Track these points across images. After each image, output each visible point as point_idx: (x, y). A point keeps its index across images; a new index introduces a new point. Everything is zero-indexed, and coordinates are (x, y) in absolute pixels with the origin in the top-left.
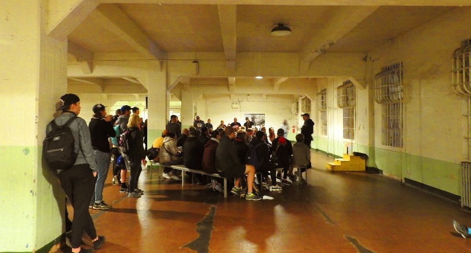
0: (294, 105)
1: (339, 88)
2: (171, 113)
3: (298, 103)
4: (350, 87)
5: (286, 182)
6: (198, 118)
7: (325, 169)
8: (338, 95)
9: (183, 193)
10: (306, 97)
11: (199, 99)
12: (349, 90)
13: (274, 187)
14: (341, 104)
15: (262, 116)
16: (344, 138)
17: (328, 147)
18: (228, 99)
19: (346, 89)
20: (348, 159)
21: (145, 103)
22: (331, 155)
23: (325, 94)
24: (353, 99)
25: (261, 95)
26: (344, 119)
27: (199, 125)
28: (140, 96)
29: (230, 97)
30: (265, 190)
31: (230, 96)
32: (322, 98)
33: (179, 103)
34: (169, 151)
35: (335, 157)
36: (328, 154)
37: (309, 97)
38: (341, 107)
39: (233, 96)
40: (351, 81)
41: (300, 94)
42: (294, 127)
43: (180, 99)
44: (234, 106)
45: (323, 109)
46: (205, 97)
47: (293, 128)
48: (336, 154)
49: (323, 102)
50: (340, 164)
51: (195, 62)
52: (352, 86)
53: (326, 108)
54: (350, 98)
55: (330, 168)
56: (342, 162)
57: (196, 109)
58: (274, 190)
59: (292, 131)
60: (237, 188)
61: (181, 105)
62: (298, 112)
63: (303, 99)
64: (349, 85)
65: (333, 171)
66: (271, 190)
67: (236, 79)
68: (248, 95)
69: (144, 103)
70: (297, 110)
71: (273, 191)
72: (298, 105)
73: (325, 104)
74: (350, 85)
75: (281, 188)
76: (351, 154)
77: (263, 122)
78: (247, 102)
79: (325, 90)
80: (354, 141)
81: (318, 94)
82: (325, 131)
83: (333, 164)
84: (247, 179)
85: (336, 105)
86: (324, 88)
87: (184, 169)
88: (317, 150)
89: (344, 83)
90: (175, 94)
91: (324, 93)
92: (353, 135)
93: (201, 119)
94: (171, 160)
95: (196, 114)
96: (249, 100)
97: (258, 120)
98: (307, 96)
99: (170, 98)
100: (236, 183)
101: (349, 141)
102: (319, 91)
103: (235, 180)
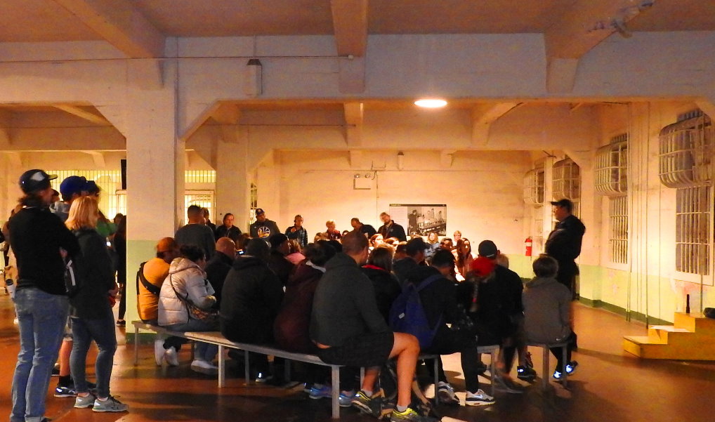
0: (530, 181)
1: (666, 130)
2: (188, 201)
3: (541, 174)
4: (700, 127)
5: (509, 382)
6: (260, 213)
7: (620, 353)
8: (663, 150)
9: (220, 402)
10: (567, 158)
11: (263, 166)
12: (697, 136)
13: (471, 395)
14: (673, 178)
15: (437, 210)
16: (678, 268)
17: (629, 296)
18: (343, 164)
19: (688, 134)
20: (689, 327)
21: (119, 174)
22: (639, 316)
23: (624, 148)
24: (707, 162)
25: (437, 152)
26: (679, 217)
27: (264, 234)
28: (106, 156)
29: (349, 160)
30: (446, 404)
31: (347, 155)
32: (615, 162)
33: (209, 176)
34: (185, 295)
35: (647, 321)
36: (630, 315)
37: (575, 159)
38: (670, 185)
39: (356, 156)
40: (705, 110)
41: (549, 150)
42: (529, 240)
43: (214, 164)
44: (361, 182)
45: (616, 189)
46: (280, 158)
47: (528, 244)
48: (654, 313)
49: (615, 172)
50: (664, 341)
51: (254, 62)
52: (706, 124)
53: (625, 189)
54: (699, 158)
55: (633, 350)
56: (670, 334)
57: (254, 191)
58: (471, 403)
59: (525, 250)
60: (369, 393)
61: (213, 181)
62: (541, 200)
63: (558, 164)
64: (697, 122)
65: (645, 359)
66: (462, 403)
67: (365, 110)
68: (401, 153)
69: (117, 175)
70: (541, 193)
71: (467, 405)
72: (541, 181)
73: (624, 177)
74: (701, 120)
75: (491, 398)
76: (697, 312)
77: (440, 227)
78: (398, 173)
79: (624, 137)
80: (707, 280)
81: (601, 149)
82: (621, 252)
83: (643, 340)
84: (395, 371)
85: (655, 180)
86: (623, 132)
87: (222, 342)
88: (597, 304)
89: (680, 116)
90: (198, 152)
91: (619, 147)
92: (706, 262)
93: (269, 216)
94: (189, 317)
95: (254, 204)
96: (401, 167)
97: (426, 222)
98: (569, 155)
99: (186, 160)
100: (366, 379)
101: (694, 278)
102: (606, 141)
103: (362, 370)
